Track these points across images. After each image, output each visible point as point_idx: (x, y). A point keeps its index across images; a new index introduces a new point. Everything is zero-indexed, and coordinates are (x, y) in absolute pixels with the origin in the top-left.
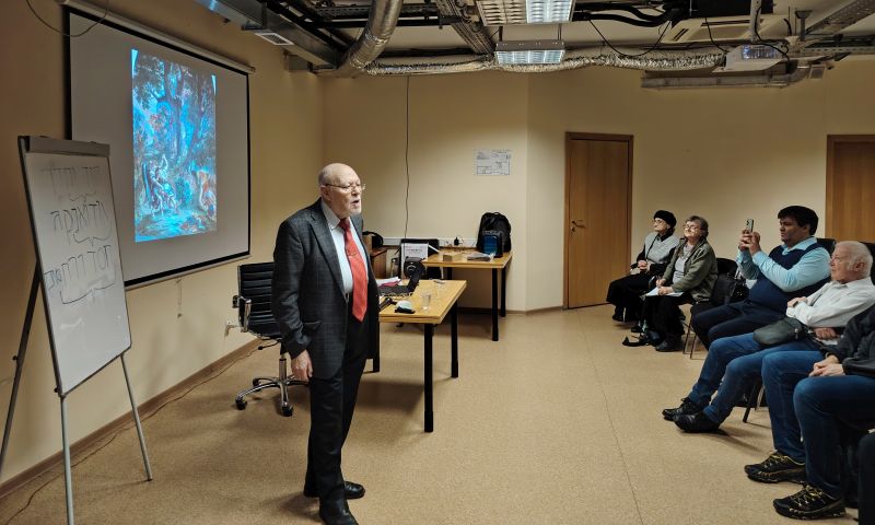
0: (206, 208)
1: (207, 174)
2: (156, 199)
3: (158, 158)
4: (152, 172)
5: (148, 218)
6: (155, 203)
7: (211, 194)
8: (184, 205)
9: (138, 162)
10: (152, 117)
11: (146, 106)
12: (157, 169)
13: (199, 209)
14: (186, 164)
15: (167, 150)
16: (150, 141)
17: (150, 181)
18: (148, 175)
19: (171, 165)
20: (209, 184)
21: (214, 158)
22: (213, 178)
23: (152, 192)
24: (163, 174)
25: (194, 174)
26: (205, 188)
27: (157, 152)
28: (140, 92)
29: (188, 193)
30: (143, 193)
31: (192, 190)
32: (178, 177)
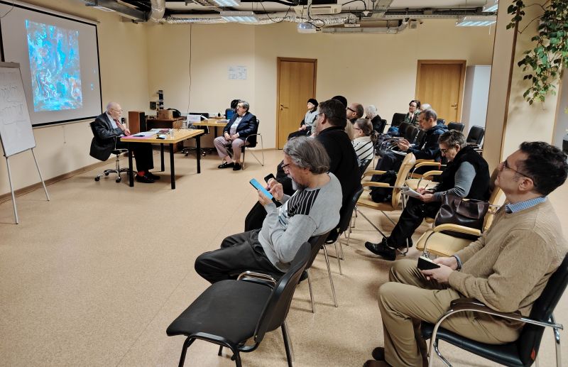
0: (76, 98)
1: (75, 80)
2: (45, 92)
3: (45, 71)
4: (42, 79)
5: (41, 103)
6: (45, 95)
7: (78, 90)
8: (62, 96)
9: (33, 73)
10: (40, 49)
11: (36, 43)
12: (45, 77)
13: (71, 98)
14: (62, 75)
15: (50, 67)
16: (40, 62)
17: (41, 83)
18: (40, 80)
19: (53, 75)
20: (77, 85)
21: (79, 71)
22: (79, 82)
23: (43, 88)
24: (48, 79)
25: (67, 80)
26: (74, 87)
27: (44, 68)
28: (31, 36)
29: (64, 90)
30: (38, 89)
31: (66, 88)
32: (57, 81)
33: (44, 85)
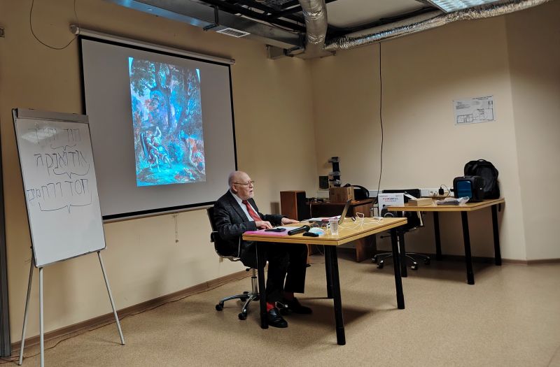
0: (196, 165)
1: (195, 141)
3: (153, 129)
4: (149, 139)
5: (146, 171)
7: (200, 154)
8: (176, 162)
9: (137, 132)
10: (147, 101)
11: (142, 94)
12: (153, 137)
13: (190, 165)
14: (176, 133)
15: (160, 124)
16: (146, 118)
18: (146, 141)
19: (164, 134)
20: (198, 147)
21: (201, 128)
22: (201, 143)
25: (184, 140)
26: (194, 150)
27: (152, 125)
28: (136, 85)
29: (179, 154)
31: (182, 152)
32: (170, 142)
33: (151, 148)
